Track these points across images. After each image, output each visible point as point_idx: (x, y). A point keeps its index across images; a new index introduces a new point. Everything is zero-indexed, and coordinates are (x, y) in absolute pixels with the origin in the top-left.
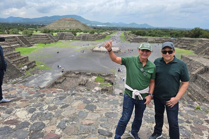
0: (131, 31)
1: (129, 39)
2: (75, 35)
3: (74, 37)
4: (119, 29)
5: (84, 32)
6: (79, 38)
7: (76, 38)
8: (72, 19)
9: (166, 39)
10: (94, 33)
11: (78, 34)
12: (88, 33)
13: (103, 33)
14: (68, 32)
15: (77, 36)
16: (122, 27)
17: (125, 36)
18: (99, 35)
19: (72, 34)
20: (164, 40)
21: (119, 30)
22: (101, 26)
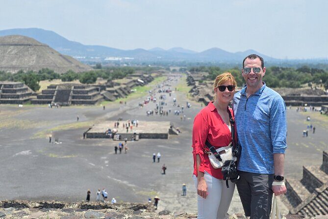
0: (206, 71)
1: (201, 97)
2: (35, 87)
3: (30, 94)
4: (172, 69)
5: (64, 80)
6: (47, 97)
7: (39, 97)
8: (26, 42)
9: (311, 94)
10: (95, 80)
11: (44, 85)
12: (77, 82)
13: (124, 79)
14: (12, 80)
15: (40, 90)
16: (182, 60)
17: (191, 87)
18: (109, 87)
19: (25, 87)
20: (305, 95)
21: (174, 71)
22: (117, 59)
